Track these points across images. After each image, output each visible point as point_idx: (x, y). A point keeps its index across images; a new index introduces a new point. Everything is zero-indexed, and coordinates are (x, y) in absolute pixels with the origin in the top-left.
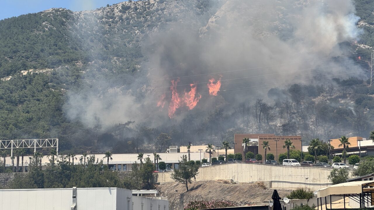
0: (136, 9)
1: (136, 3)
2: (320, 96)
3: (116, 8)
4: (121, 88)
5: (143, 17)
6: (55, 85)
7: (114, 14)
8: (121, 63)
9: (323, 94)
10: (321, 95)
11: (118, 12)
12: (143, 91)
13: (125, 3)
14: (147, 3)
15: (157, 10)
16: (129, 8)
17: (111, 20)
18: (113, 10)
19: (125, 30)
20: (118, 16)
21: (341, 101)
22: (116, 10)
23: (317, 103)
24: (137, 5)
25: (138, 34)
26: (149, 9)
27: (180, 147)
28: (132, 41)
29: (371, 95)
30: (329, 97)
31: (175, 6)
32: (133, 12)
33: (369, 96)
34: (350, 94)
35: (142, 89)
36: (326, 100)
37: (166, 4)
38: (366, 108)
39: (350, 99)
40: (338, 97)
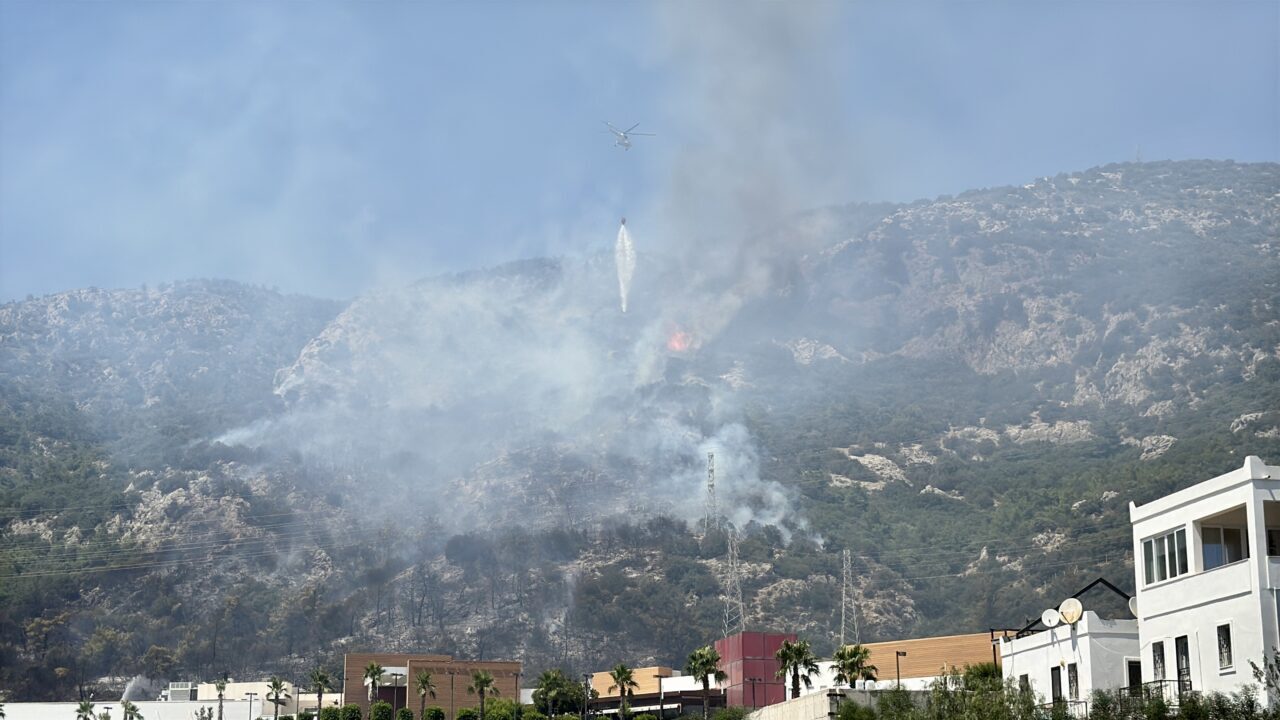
0: (107, 310)
1: (109, 296)
2: (578, 559)
3: (53, 304)
4: (48, 521)
5: (127, 333)
7: (45, 322)
8: (55, 454)
9: (586, 554)
10: (582, 557)
11: (58, 318)
12: (110, 532)
13: (79, 293)
14: (138, 297)
15: (168, 317)
16: (89, 307)
17: (35, 336)
18: (42, 310)
19: (73, 366)
20: (57, 327)
21: (632, 573)
22: (51, 311)
23: (569, 576)
24: (112, 300)
25: (111, 377)
26: (144, 314)
27: (199, 686)
28: (93, 395)
29: (704, 562)
30: (600, 563)
32: (98, 320)
33: (699, 562)
34: (653, 556)
35: (109, 525)
36: (593, 571)
38: (690, 594)
39: (652, 569)
40: (624, 563)
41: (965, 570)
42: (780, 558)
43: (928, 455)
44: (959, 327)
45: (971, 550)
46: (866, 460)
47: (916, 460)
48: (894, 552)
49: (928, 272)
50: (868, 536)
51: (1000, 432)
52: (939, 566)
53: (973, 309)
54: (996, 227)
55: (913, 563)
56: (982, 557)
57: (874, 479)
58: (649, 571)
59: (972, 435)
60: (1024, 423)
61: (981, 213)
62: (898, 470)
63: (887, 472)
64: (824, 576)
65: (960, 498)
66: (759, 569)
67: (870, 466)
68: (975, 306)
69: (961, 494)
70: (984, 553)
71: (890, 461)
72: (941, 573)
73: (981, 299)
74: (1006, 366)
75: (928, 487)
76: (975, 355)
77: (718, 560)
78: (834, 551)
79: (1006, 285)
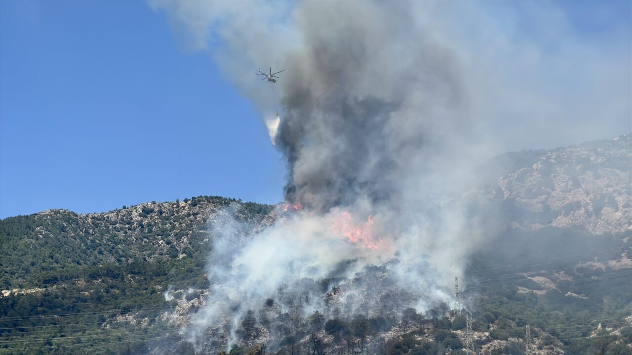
0: (161, 213)
1: (161, 205)
2: (391, 330)
3: (135, 210)
4: (134, 315)
5: (170, 223)
6: (46, 310)
7: (131, 219)
8: (137, 282)
9: (395, 328)
10: (393, 330)
11: (138, 217)
12: (163, 320)
13: (147, 204)
14: (175, 206)
15: (189, 215)
16: (152, 211)
17: (127, 226)
18: (130, 213)
19: (145, 240)
20: (137, 221)
21: (418, 338)
22: (134, 214)
23: (387, 339)
24: (163, 207)
25: (162, 245)
26: (178, 214)
28: (154, 253)
29: (455, 332)
30: (402, 333)
31: (211, 210)
32: (156, 217)
33: (452, 332)
34: (428, 329)
35: (162, 317)
36: (398, 337)
37: (199, 207)
38: (448, 348)
39: (428, 336)
40: (414, 333)
41: (590, 335)
42: (493, 330)
43: (569, 276)
44: (582, 211)
45: (593, 325)
46: (537, 279)
47: (562, 279)
48: (553, 326)
49: (565, 183)
50: (538, 318)
51: (606, 264)
52: (577, 333)
53: (588, 201)
54: (599, 160)
55: (562, 332)
56: (598, 328)
57: (540, 289)
58: (427, 337)
59: (591, 266)
60: (618, 260)
61: (591, 153)
62: (553, 284)
63: (547, 284)
64: (516, 339)
65: (586, 298)
66: (483, 335)
67: (538, 282)
68: (590, 200)
69: (586, 296)
70: (600, 326)
71: (548, 280)
72: (577, 336)
73: (593, 197)
74: (607, 230)
75: (569, 293)
76: (591, 225)
77: (462, 331)
78: (521, 326)
79: (606, 189)
